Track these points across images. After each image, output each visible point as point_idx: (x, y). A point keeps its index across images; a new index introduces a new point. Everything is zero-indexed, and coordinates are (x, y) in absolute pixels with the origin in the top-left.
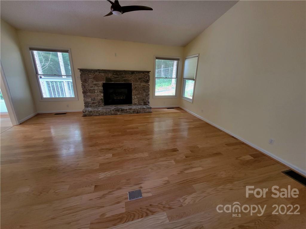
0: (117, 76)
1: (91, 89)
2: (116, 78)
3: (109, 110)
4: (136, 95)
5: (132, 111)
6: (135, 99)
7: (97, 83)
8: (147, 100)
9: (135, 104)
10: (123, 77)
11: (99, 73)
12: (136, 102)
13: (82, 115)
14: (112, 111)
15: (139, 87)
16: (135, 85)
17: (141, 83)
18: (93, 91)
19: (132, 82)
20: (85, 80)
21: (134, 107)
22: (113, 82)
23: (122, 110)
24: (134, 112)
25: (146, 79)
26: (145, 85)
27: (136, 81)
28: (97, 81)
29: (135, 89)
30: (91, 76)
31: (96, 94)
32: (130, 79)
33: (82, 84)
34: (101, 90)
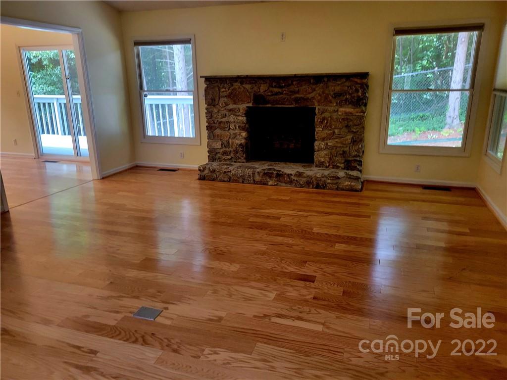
0: (280, 90)
1: (223, 120)
2: (277, 94)
3: (250, 171)
4: (323, 140)
5: (305, 179)
6: (321, 149)
7: (235, 106)
8: (356, 156)
9: (321, 165)
10: (294, 92)
11: (242, 83)
12: (322, 160)
13: (197, 177)
14: (256, 174)
15: (335, 117)
16: (323, 113)
17: (341, 106)
18: (225, 126)
19: (316, 104)
20: (213, 100)
21: (313, 172)
22: (270, 106)
23: (280, 176)
24: (308, 184)
25: (355, 95)
26: (351, 114)
27: (326, 100)
28: (235, 103)
29: (321, 122)
30: (225, 91)
31: (232, 132)
32: (310, 96)
33: (206, 109)
34: (243, 123)
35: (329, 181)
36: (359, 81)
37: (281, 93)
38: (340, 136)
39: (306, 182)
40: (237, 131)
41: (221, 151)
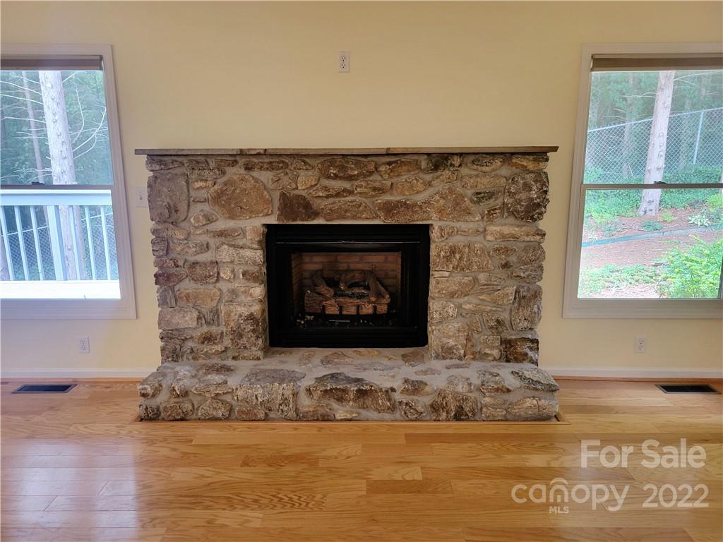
1: (201, 257)
2: (339, 194)
3: (285, 388)
4: (451, 296)
6: (446, 318)
7: (232, 224)
11: (248, 167)
14: (302, 395)
15: (478, 246)
17: (491, 222)
18: (207, 273)
19: (435, 216)
20: (172, 208)
22: (321, 221)
23: (365, 394)
24: (436, 409)
25: (524, 196)
26: (516, 238)
27: (458, 209)
28: (232, 217)
29: (448, 259)
30: (203, 187)
31: (223, 286)
32: (419, 198)
33: (154, 232)
34: (254, 263)
35: (487, 400)
36: (531, 166)
37: (350, 193)
38: (489, 288)
39: (432, 406)
40: (240, 283)
41: (197, 334)
